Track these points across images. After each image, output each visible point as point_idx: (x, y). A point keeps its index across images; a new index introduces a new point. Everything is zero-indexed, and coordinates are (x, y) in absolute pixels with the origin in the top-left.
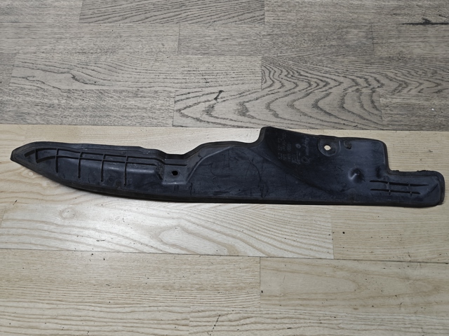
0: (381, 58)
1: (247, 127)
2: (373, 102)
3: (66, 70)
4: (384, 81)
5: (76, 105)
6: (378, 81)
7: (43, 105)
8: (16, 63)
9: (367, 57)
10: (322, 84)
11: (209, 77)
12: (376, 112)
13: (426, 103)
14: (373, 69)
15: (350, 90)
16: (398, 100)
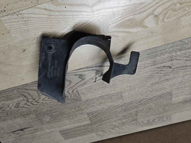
0: (32, 114)
1: (76, 70)
2: (25, 97)
3: (175, 69)
4: (26, 106)
6: (28, 105)
9: (38, 112)
11: (103, 86)
14: (33, 109)
15: (38, 99)
16: (15, 100)
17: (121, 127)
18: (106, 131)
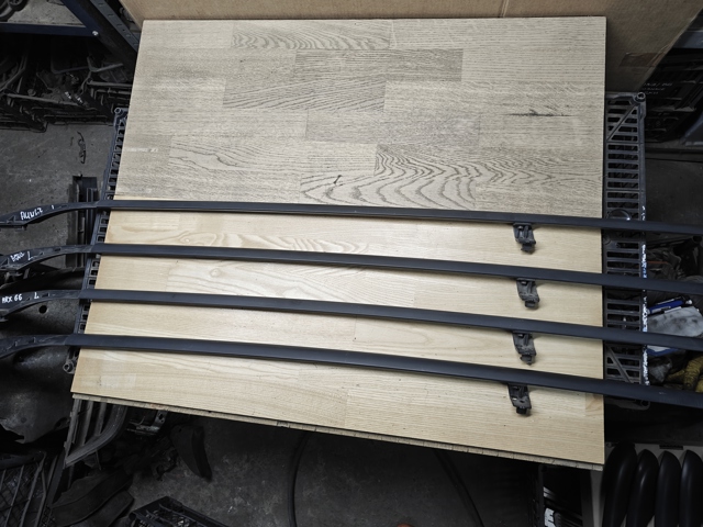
0: (484, 149)
2: (469, 190)
3: (212, 152)
4: (482, 170)
5: (221, 184)
6: (477, 171)
7: (195, 182)
8: (172, 145)
9: (471, 147)
10: (427, 172)
11: (331, 162)
12: (470, 199)
13: (516, 193)
14: (475, 158)
15: (451, 178)
16: (492, 189)
17: (333, 49)
18: (366, 48)
